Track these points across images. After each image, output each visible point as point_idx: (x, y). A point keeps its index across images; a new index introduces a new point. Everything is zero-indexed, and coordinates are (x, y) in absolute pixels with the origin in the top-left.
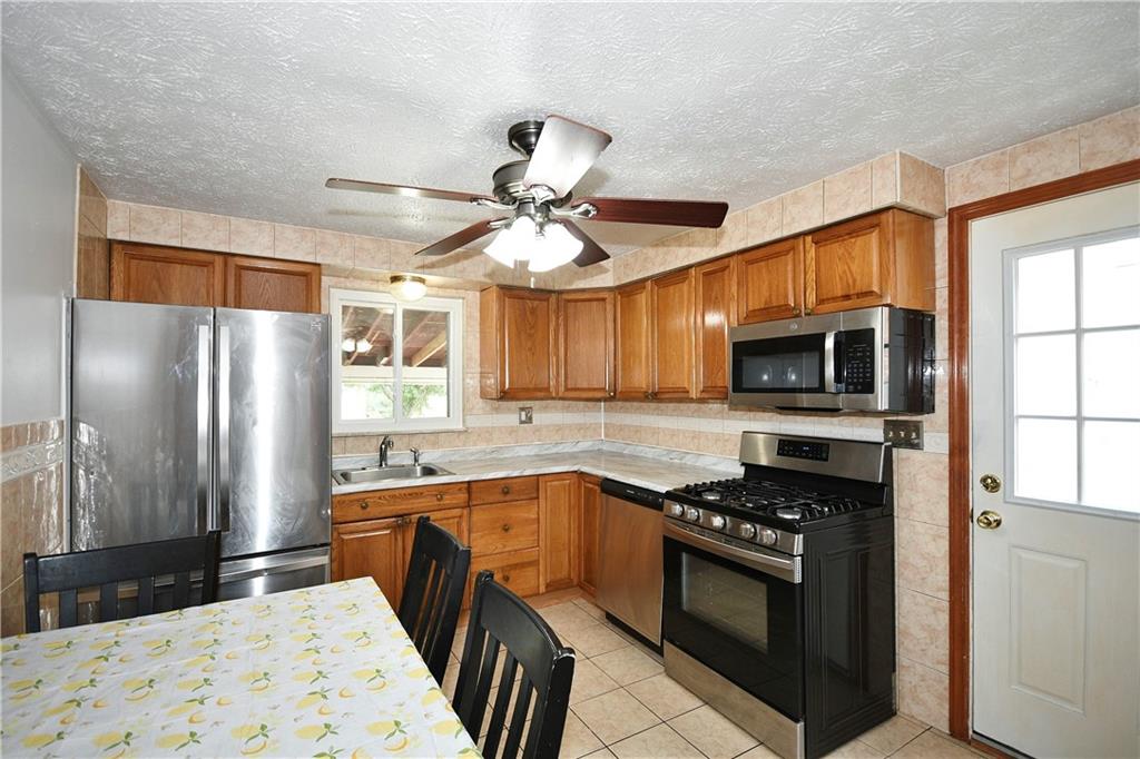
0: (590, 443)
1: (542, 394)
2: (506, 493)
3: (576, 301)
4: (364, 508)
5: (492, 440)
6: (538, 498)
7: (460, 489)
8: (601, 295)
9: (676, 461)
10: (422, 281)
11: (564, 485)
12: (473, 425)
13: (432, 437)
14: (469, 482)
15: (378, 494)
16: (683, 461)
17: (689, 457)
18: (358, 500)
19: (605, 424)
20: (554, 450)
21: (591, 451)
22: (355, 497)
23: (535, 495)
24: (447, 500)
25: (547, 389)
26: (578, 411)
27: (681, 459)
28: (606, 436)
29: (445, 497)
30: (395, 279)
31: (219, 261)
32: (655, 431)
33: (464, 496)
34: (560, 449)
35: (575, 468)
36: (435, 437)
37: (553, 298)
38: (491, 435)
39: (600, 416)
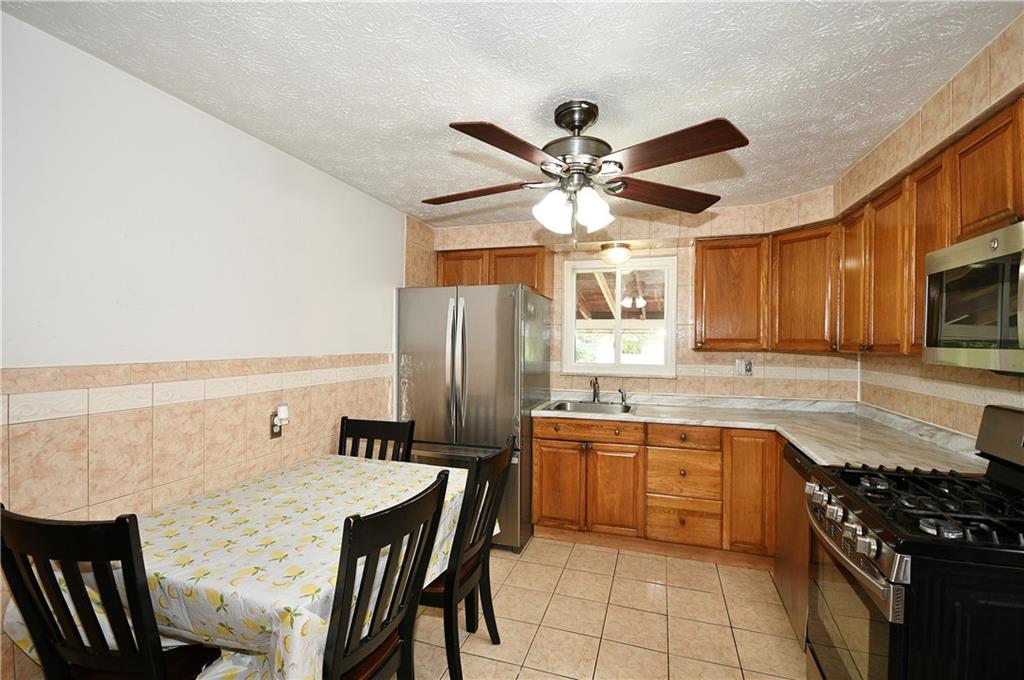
0: (836, 404)
1: (750, 345)
2: (684, 440)
3: (793, 241)
4: (556, 430)
5: (704, 390)
6: (721, 450)
7: (636, 429)
8: (823, 231)
9: (925, 438)
10: (627, 246)
11: (756, 444)
12: (683, 374)
13: (643, 382)
14: (646, 424)
15: (569, 421)
16: (933, 440)
17: (940, 435)
18: (553, 424)
19: (862, 383)
20: (782, 407)
21: (832, 413)
22: (552, 421)
23: (718, 447)
24: (624, 436)
25: (757, 340)
26: (818, 365)
27: (931, 437)
28: (863, 398)
29: (623, 433)
30: (604, 247)
31: (486, 254)
32: (908, 397)
33: (640, 435)
34: (789, 406)
35: (771, 427)
36: (646, 382)
37: (766, 243)
38: (703, 384)
39: (852, 374)
